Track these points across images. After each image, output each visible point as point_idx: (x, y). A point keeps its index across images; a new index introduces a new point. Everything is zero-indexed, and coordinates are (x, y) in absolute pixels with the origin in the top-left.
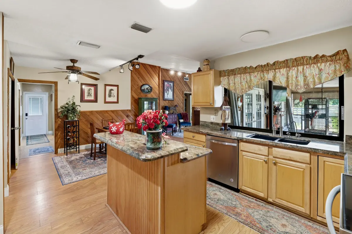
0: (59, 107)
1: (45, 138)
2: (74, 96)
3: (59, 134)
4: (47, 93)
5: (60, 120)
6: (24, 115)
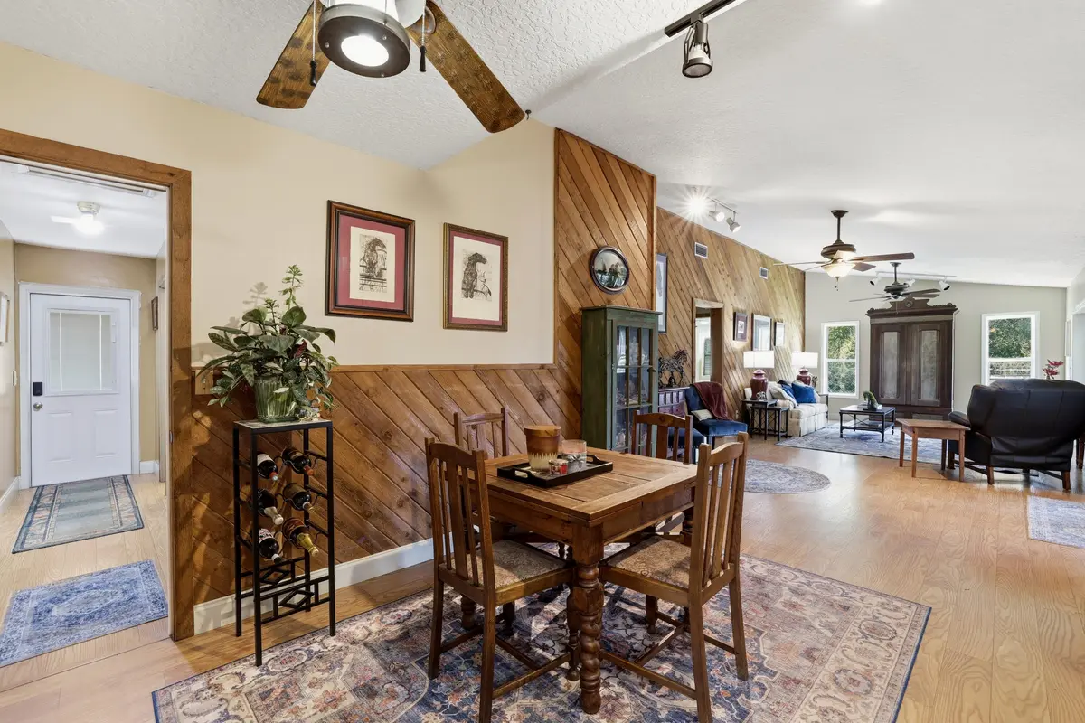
0: (199, 335)
1: (124, 499)
2: (295, 270)
3: (201, 510)
4: (136, 296)
5: (207, 421)
6: (26, 389)
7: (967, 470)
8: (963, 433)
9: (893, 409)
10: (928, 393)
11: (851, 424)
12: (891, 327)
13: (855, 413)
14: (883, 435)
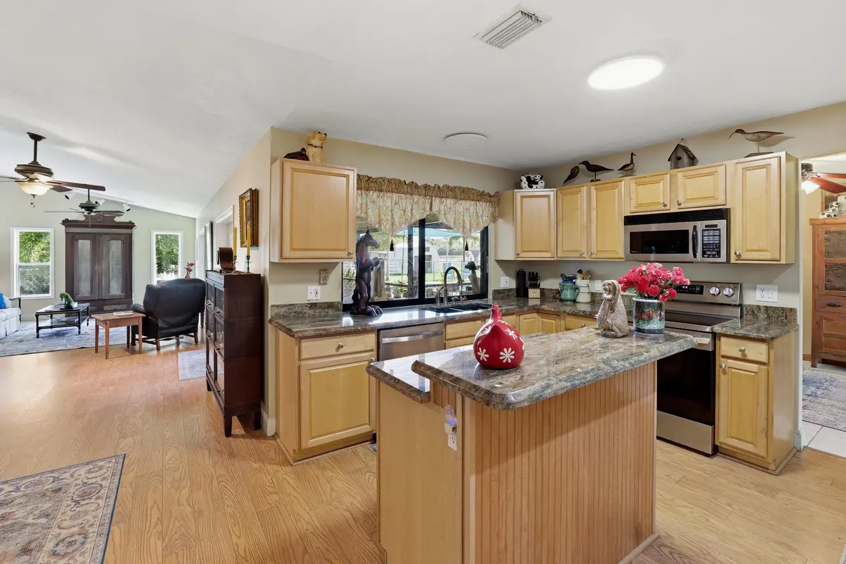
7: (144, 345)
8: (141, 319)
9: (88, 304)
10: (115, 289)
11: (48, 323)
12: (84, 236)
13: (51, 313)
14: (79, 329)
